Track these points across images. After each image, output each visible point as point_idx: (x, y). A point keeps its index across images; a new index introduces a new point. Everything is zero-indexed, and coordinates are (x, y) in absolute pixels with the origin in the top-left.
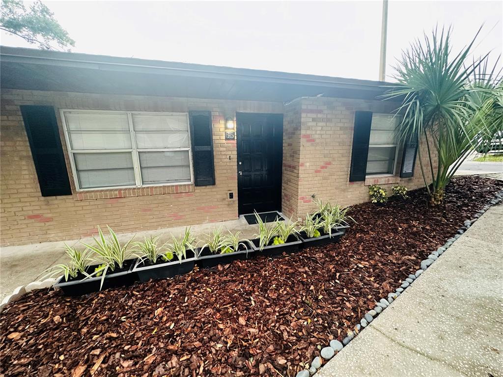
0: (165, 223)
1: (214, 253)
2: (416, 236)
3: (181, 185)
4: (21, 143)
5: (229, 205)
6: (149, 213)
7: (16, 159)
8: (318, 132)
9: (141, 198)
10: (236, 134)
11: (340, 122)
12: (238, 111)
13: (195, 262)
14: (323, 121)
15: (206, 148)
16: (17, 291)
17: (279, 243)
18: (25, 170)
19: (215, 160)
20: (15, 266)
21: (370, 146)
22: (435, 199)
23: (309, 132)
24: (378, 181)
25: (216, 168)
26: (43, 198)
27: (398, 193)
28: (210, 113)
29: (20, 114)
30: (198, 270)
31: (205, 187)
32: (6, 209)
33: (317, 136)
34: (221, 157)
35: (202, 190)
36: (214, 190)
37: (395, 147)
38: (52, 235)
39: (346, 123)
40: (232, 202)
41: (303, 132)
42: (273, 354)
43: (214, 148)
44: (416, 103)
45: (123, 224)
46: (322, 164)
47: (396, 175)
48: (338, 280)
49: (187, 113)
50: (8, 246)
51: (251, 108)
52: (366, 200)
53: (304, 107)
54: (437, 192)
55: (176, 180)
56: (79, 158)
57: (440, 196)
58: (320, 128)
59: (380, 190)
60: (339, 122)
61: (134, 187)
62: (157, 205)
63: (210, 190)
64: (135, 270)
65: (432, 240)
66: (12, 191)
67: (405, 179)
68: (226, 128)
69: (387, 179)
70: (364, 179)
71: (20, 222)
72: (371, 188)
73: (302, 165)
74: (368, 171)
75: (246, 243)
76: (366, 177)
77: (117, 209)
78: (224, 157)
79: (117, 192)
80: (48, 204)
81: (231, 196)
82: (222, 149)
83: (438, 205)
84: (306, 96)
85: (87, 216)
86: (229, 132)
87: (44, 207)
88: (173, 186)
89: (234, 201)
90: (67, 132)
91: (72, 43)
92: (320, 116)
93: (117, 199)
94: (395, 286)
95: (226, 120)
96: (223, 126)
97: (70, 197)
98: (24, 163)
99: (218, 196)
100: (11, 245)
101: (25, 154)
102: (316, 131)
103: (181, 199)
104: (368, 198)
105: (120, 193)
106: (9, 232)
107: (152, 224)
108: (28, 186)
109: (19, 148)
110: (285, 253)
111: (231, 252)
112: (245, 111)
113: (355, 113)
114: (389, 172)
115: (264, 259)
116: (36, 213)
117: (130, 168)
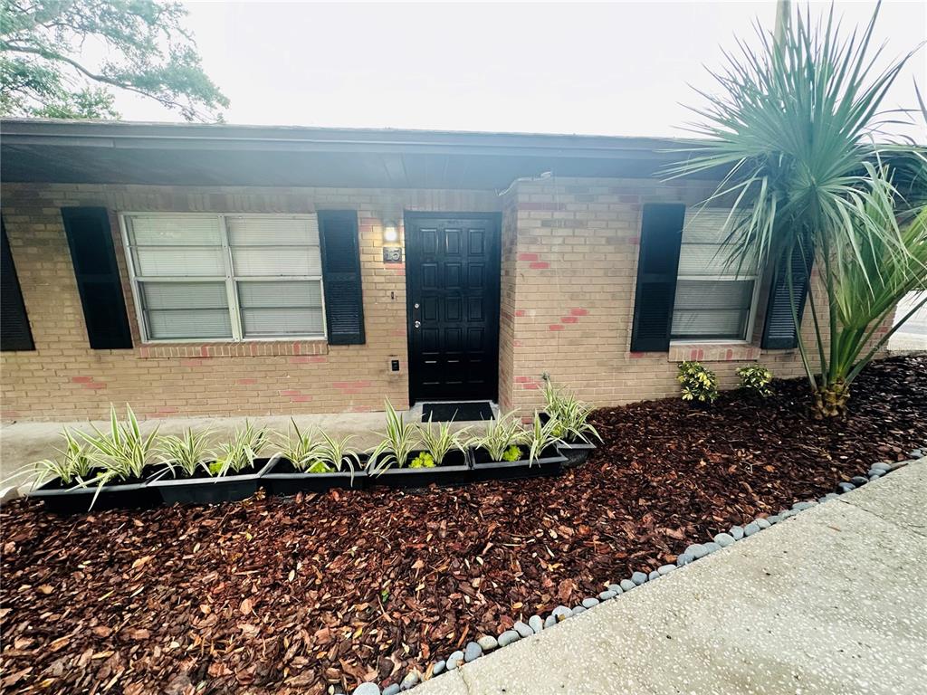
0: (277, 405)
1: (297, 471)
2: (727, 486)
3: (306, 342)
4: (64, 265)
5: (390, 382)
6: (250, 386)
7: (57, 289)
8: (556, 249)
9: (239, 360)
10: (403, 252)
11: (607, 227)
12: (408, 209)
13: (260, 481)
14: (566, 227)
15: (348, 277)
17: (422, 465)
18: (68, 306)
19: (365, 299)
21: (679, 278)
22: (825, 403)
23: (534, 249)
24: (701, 353)
25: (366, 313)
26: (92, 352)
27: (749, 383)
28: (355, 212)
29: (61, 220)
30: (264, 497)
31: (344, 347)
32: (44, 365)
33: (553, 257)
34: (375, 293)
35: (341, 353)
36: (364, 353)
37: (753, 281)
38: (106, 411)
39: (621, 228)
40: (397, 378)
41: (521, 248)
42: (246, 683)
43: (363, 278)
45: (210, 402)
46: (566, 313)
47: (752, 344)
48: (482, 558)
49: (315, 215)
50: (47, 421)
51: (433, 201)
52: (673, 393)
53: (522, 198)
54: (830, 387)
55: (295, 333)
56: (150, 290)
57: (838, 397)
58: (560, 241)
59: (701, 374)
60: (603, 229)
61: (230, 340)
62: (263, 374)
63: (355, 353)
64: (154, 483)
65: (756, 497)
66: (53, 339)
67: (777, 352)
68: (385, 241)
69: (725, 350)
70: (667, 349)
71: (63, 386)
72: (683, 368)
73: (521, 314)
74: (674, 331)
76: (672, 343)
77: (200, 376)
78: (382, 293)
79: (200, 348)
80: (99, 360)
81: (396, 366)
82: (377, 279)
83: (831, 418)
85: (154, 384)
86: (393, 247)
87: (94, 366)
88: (292, 342)
89: (400, 376)
90: (128, 249)
91: (225, 103)
92: (557, 215)
93: (199, 360)
95: (384, 226)
96: (379, 237)
97: (130, 351)
98: (67, 295)
99: (371, 365)
100: (51, 420)
101: (67, 281)
102: (552, 245)
103: (305, 367)
104: (674, 388)
105: (204, 351)
106: (47, 400)
107: (256, 406)
108: (73, 332)
109: (60, 273)
110: (434, 485)
111: (323, 471)
112: (421, 209)
113: (642, 208)
114: (739, 335)
115: (386, 493)
116: (84, 373)
117: (223, 309)
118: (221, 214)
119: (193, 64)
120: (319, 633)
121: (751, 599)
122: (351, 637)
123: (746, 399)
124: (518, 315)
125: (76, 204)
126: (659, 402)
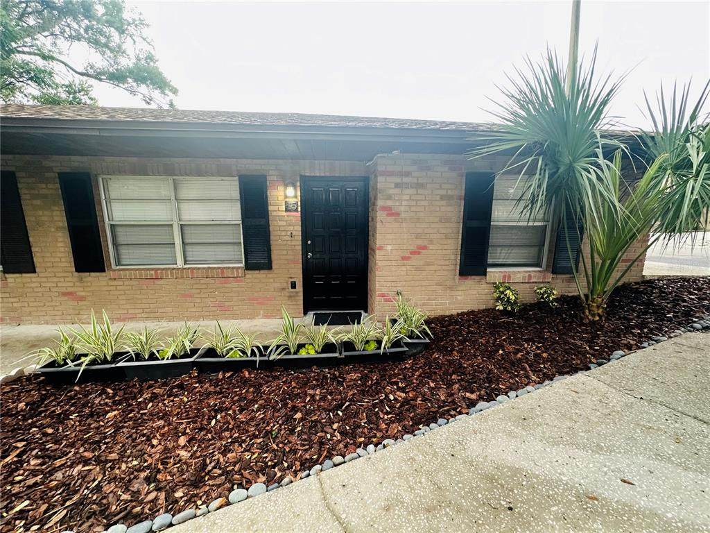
0: (207, 313)
1: (220, 356)
3: (229, 268)
4: (58, 213)
5: (290, 297)
6: (189, 299)
7: (53, 230)
8: (405, 203)
9: (181, 281)
10: (299, 204)
11: (441, 188)
12: (303, 174)
13: (194, 363)
14: (412, 188)
15: (263, 222)
17: (308, 353)
18: (60, 242)
19: (272, 237)
21: (492, 223)
22: (590, 311)
23: (389, 203)
24: (509, 277)
25: (272, 248)
26: (76, 274)
27: (542, 298)
28: (265, 177)
29: (58, 181)
30: (196, 374)
31: (257, 272)
32: (42, 284)
33: (402, 209)
34: (279, 233)
35: (254, 276)
36: (271, 276)
37: (546, 226)
38: (85, 317)
39: (450, 189)
40: (294, 294)
41: (380, 203)
43: (270, 222)
45: (160, 311)
46: (413, 248)
47: (546, 270)
48: (342, 411)
49: (237, 178)
50: (42, 324)
51: (319, 169)
52: (490, 305)
53: (380, 168)
55: (223, 261)
56: (119, 231)
58: (407, 197)
59: (508, 292)
60: (438, 189)
61: (175, 266)
62: (199, 291)
63: (264, 276)
64: (120, 364)
66: (49, 265)
68: (286, 197)
69: (527, 274)
70: (485, 274)
71: (55, 299)
72: (496, 286)
73: (381, 248)
74: (490, 261)
75: (258, 348)
76: (488, 270)
77: (153, 292)
78: (283, 233)
79: (153, 272)
80: (81, 281)
81: (294, 286)
82: (281, 223)
83: (594, 322)
85: (120, 297)
86: (292, 201)
87: (77, 284)
88: (219, 268)
89: (297, 293)
90: (104, 201)
92: (405, 180)
93: (152, 280)
95: (286, 186)
96: (282, 193)
97: (104, 274)
98: (60, 234)
99: (276, 285)
100: (45, 323)
101: (61, 224)
102: (402, 200)
103: (229, 285)
104: (492, 301)
105: (156, 273)
106: (43, 309)
107: (193, 314)
108: (63, 260)
109: (56, 218)
110: (315, 367)
111: (238, 357)
112: (313, 174)
113: (465, 175)
114: (538, 265)
116: (70, 290)
117: (170, 244)
118: (170, 178)
119: (152, 64)
120: (229, 455)
122: (250, 458)
123: (540, 309)
124: (379, 249)
125: (68, 170)
126: (480, 312)
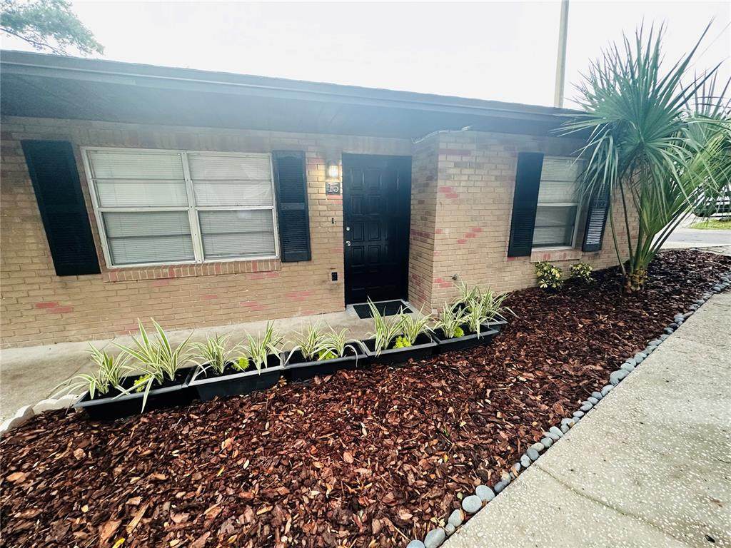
0: (237, 315)
1: (308, 360)
2: (604, 337)
3: (261, 261)
4: (24, 197)
5: (331, 290)
6: (213, 301)
7: (17, 220)
8: (463, 184)
9: (203, 279)
10: (341, 186)
11: (496, 169)
12: (345, 151)
13: (280, 372)
14: (470, 168)
15: (298, 206)
16: (20, 413)
17: (403, 345)
19: (311, 224)
20: (20, 376)
21: (538, 205)
22: (632, 283)
23: (449, 184)
24: (549, 257)
25: (312, 236)
26: (58, 278)
27: (579, 274)
28: (303, 153)
29: (22, 153)
30: (285, 383)
31: (295, 264)
32: (4, 294)
33: (461, 190)
34: (319, 219)
35: (292, 268)
36: (310, 268)
37: (576, 207)
38: (73, 333)
39: (504, 170)
40: (336, 286)
41: (440, 183)
42: (393, 505)
43: (309, 207)
44: (608, 140)
45: (177, 317)
46: (468, 231)
47: (576, 248)
49: (270, 154)
50: (9, 347)
51: (364, 147)
52: (532, 284)
53: (442, 146)
54: (635, 272)
55: (255, 254)
56: (110, 219)
57: (640, 278)
58: (465, 178)
59: (553, 270)
60: (494, 169)
61: (193, 262)
62: (225, 290)
63: (302, 268)
64: (193, 383)
65: (626, 342)
66: (13, 268)
67: (590, 253)
68: (327, 177)
69: (563, 253)
70: (529, 254)
71: (25, 313)
72: (539, 266)
73: (439, 232)
74: (535, 241)
75: (355, 345)
76: (533, 250)
77: (167, 295)
78: (324, 219)
79: (167, 270)
80: (65, 286)
81: (335, 277)
82: (321, 208)
83: (636, 292)
84: (447, 129)
85: (123, 305)
86: (332, 182)
87: (60, 291)
88: (248, 262)
89: (338, 285)
90: (92, 182)
91: (100, 50)
92: (465, 159)
93: (165, 281)
94: (572, 408)
95: (328, 165)
96: (323, 173)
97: (98, 276)
98: (29, 226)
99: (315, 277)
100: (12, 346)
101: (29, 212)
102: (460, 181)
103: (261, 281)
104: (533, 281)
105: (172, 273)
106: (10, 328)
107: (219, 317)
108: (36, 260)
109: (21, 204)
110: (412, 360)
112: (356, 152)
113: (517, 155)
115: (382, 368)
116: (48, 299)
117: (186, 235)
121: (668, 395)
122: (443, 462)
124: (437, 233)
125: (38, 138)
